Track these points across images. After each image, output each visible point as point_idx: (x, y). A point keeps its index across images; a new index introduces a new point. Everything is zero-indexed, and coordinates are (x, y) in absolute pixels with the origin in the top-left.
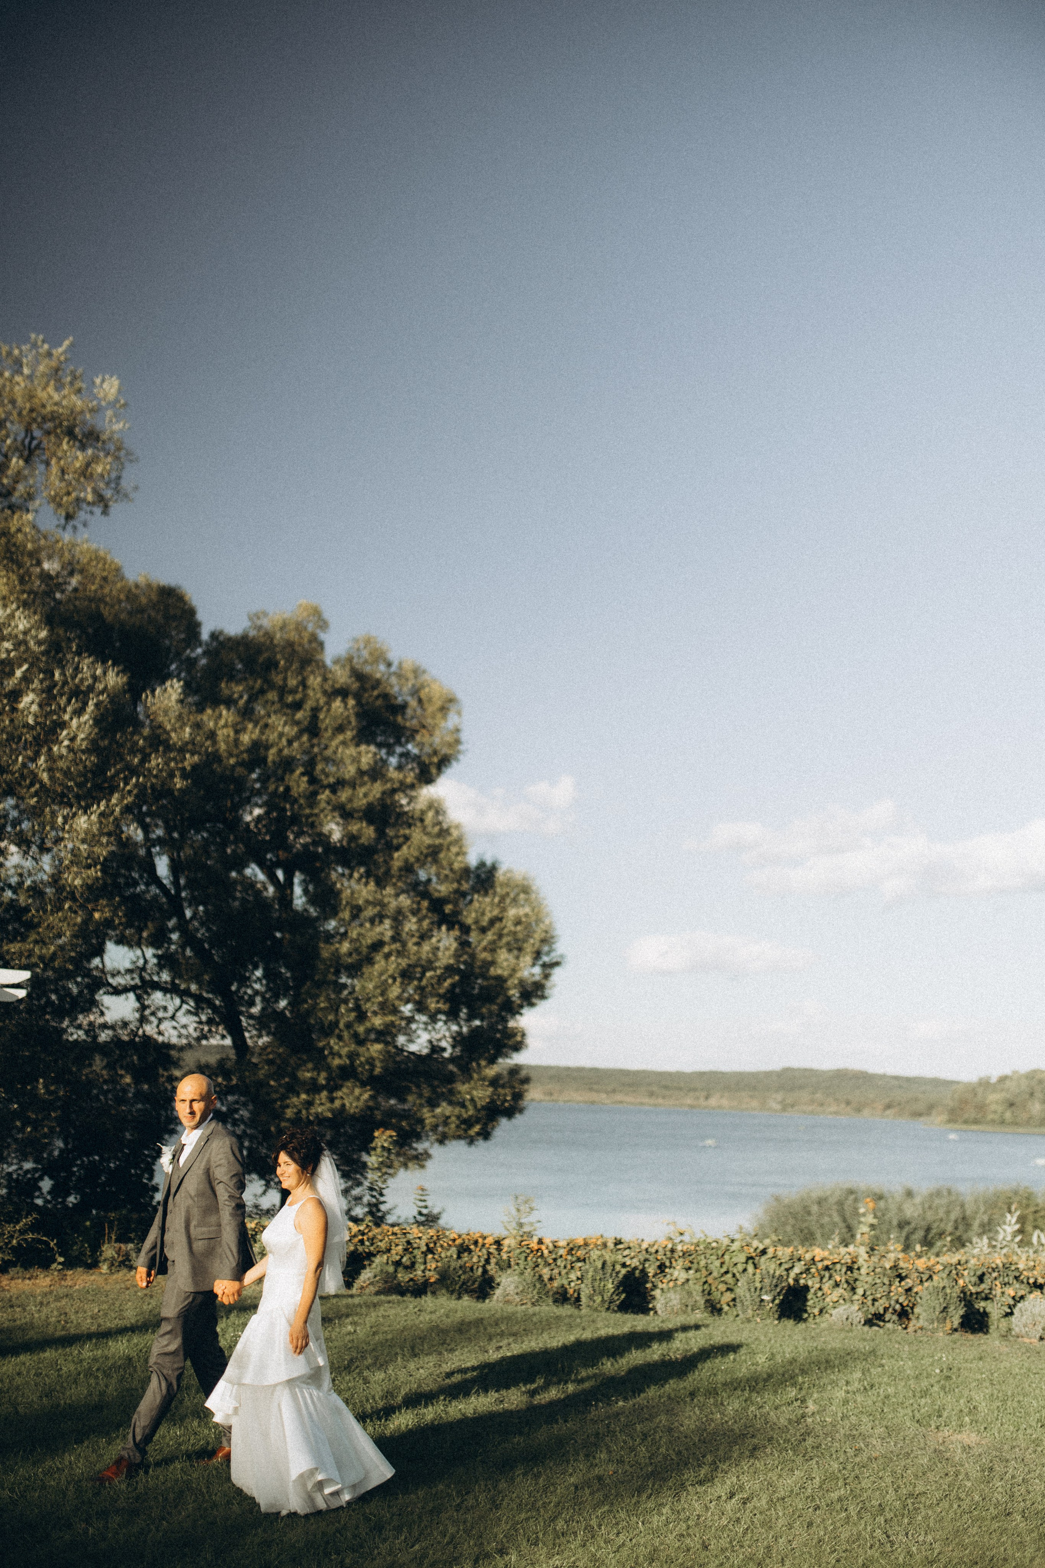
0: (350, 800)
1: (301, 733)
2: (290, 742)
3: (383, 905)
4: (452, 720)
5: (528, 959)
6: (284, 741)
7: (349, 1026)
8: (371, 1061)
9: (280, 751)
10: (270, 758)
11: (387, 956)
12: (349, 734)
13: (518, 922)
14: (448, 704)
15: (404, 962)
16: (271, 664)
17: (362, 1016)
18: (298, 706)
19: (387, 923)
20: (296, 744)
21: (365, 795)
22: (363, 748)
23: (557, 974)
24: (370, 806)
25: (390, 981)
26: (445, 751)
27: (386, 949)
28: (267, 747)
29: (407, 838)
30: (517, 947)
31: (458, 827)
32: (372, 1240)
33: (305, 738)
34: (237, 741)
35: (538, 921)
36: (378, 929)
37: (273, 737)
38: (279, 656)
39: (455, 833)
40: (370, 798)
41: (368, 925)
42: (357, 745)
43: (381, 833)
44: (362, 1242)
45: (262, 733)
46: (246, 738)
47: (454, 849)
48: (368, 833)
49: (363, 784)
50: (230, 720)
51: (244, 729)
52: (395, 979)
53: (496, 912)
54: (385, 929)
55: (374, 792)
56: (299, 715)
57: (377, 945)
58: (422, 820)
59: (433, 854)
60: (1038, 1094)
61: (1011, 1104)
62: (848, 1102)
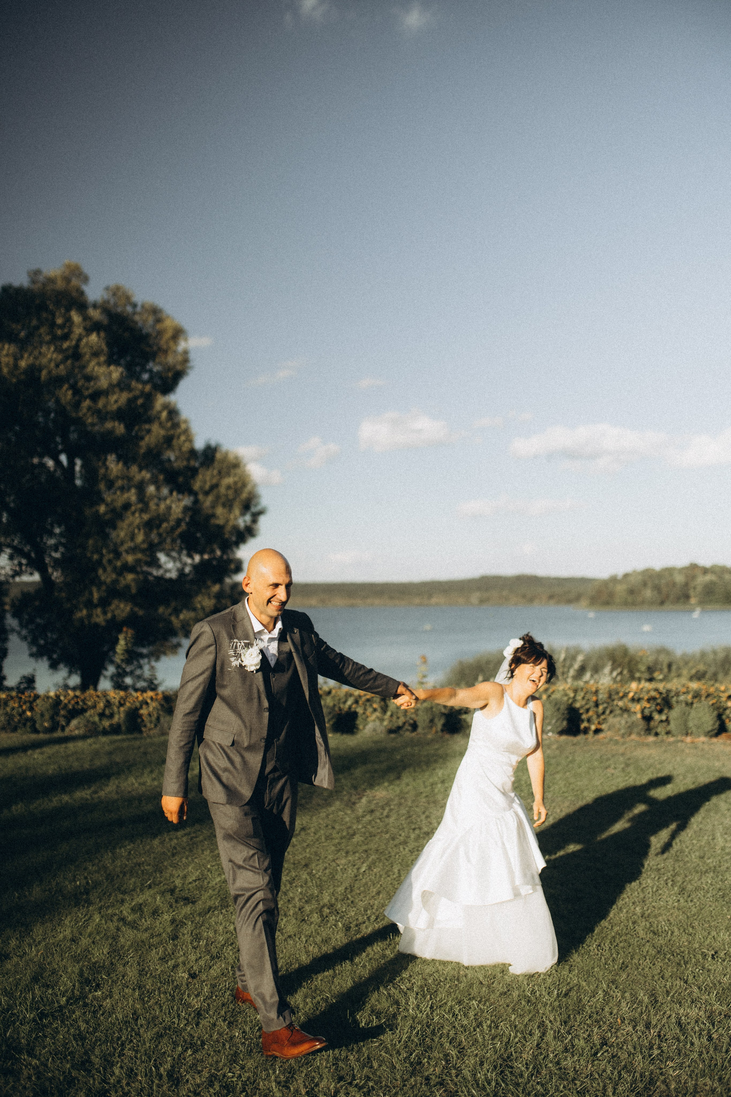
0: (105, 406)
1: (66, 358)
2: (57, 366)
3: (130, 479)
4: (182, 346)
5: (237, 511)
6: (52, 365)
7: (110, 561)
8: (128, 587)
9: (50, 372)
10: (43, 378)
11: (133, 513)
12: (102, 359)
13: (229, 487)
14: (178, 333)
15: (146, 517)
16: (43, 307)
17: (118, 555)
18: (66, 337)
19: (133, 491)
20: (62, 367)
21: (116, 401)
22: (112, 368)
23: (262, 520)
24: (119, 409)
25: (136, 531)
26: (179, 367)
27: (133, 508)
28: (40, 370)
29: (149, 431)
30: (228, 505)
31: (186, 422)
32: (83, 701)
33: (69, 362)
34: (16, 366)
35: (244, 485)
36: (126, 496)
37: (44, 361)
38: (48, 302)
39: (183, 426)
40: (120, 403)
41: (118, 493)
42: (109, 365)
43: (129, 427)
44: (77, 703)
45: (36, 358)
46: (23, 364)
47: (183, 438)
48: (120, 429)
49: (114, 393)
50: (11, 352)
51: (22, 357)
52: (139, 529)
53: (214, 481)
54: (132, 496)
55: (121, 400)
56: (65, 345)
57: (127, 506)
58: (159, 418)
59: (169, 441)
60: (650, 584)
61: (631, 592)
62: (524, 596)
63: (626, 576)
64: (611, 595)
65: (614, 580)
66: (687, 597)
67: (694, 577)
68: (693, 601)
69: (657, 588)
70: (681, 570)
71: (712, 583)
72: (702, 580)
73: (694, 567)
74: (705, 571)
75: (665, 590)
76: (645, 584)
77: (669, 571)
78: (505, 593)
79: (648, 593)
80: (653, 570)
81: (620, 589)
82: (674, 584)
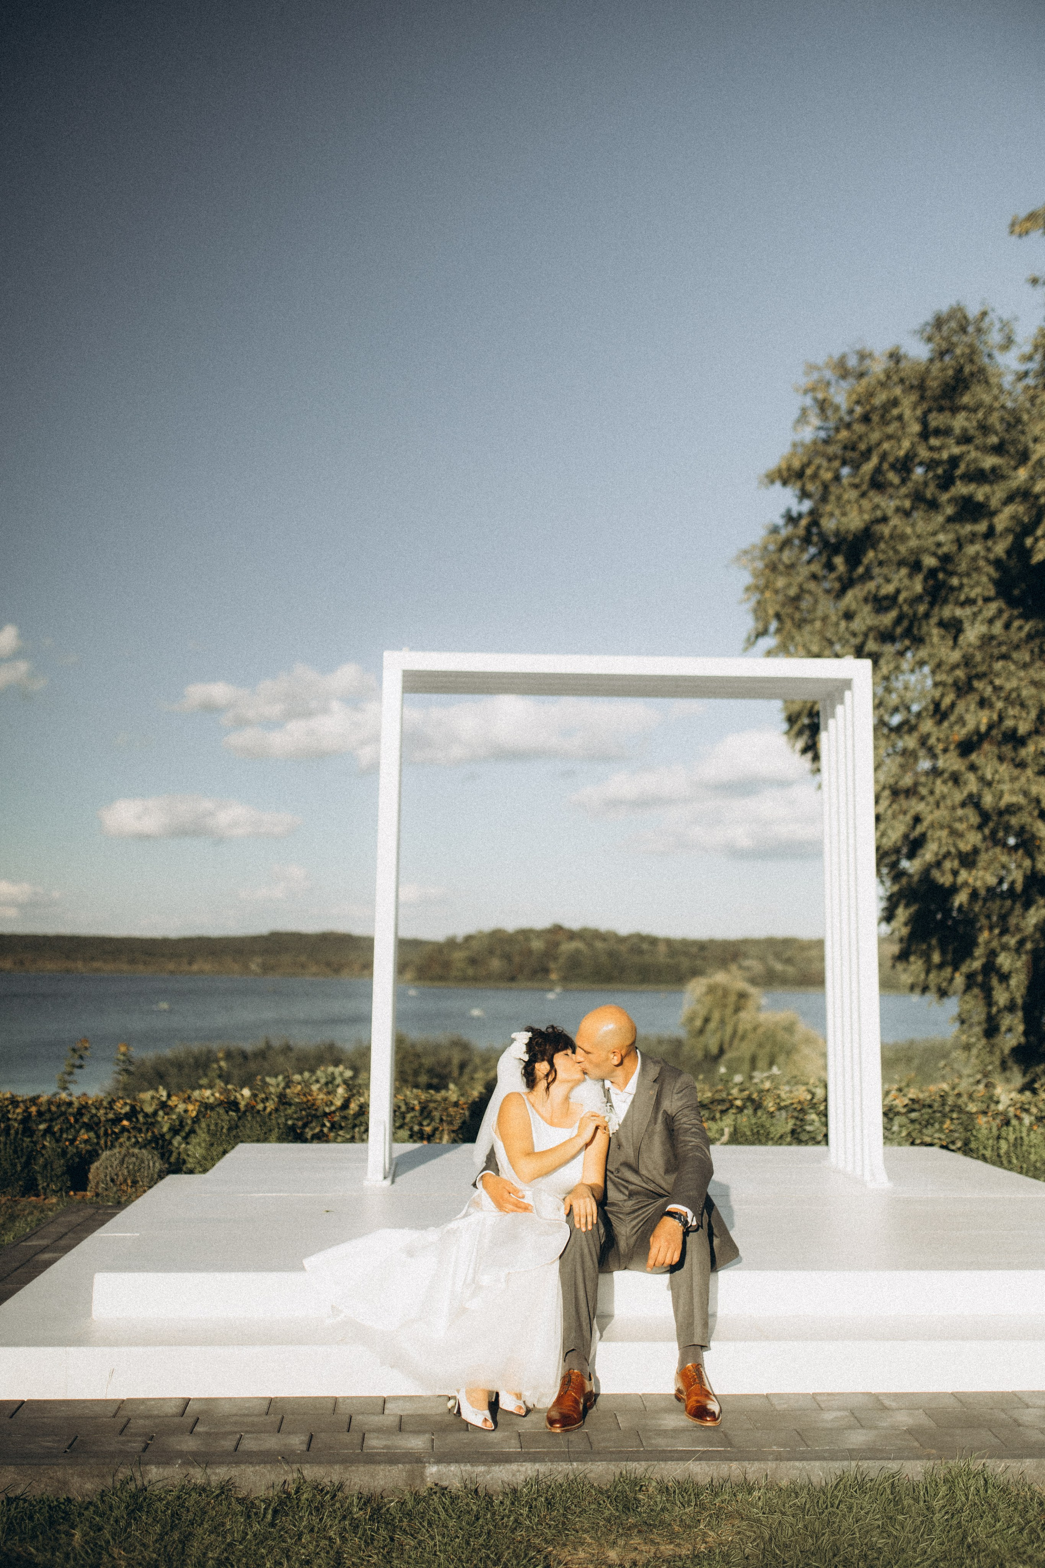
60: (498, 952)
61: (473, 961)
62: (328, 964)
63: (469, 938)
64: (447, 965)
65: (451, 943)
66: (546, 971)
67: (557, 944)
68: (554, 976)
69: (507, 957)
70: (539, 934)
71: (578, 951)
72: (568, 947)
73: (557, 929)
74: (572, 935)
75: (517, 959)
76: (491, 952)
77: (526, 934)
78: (303, 958)
79: (496, 964)
80: (505, 931)
81: (458, 956)
82: (530, 952)
